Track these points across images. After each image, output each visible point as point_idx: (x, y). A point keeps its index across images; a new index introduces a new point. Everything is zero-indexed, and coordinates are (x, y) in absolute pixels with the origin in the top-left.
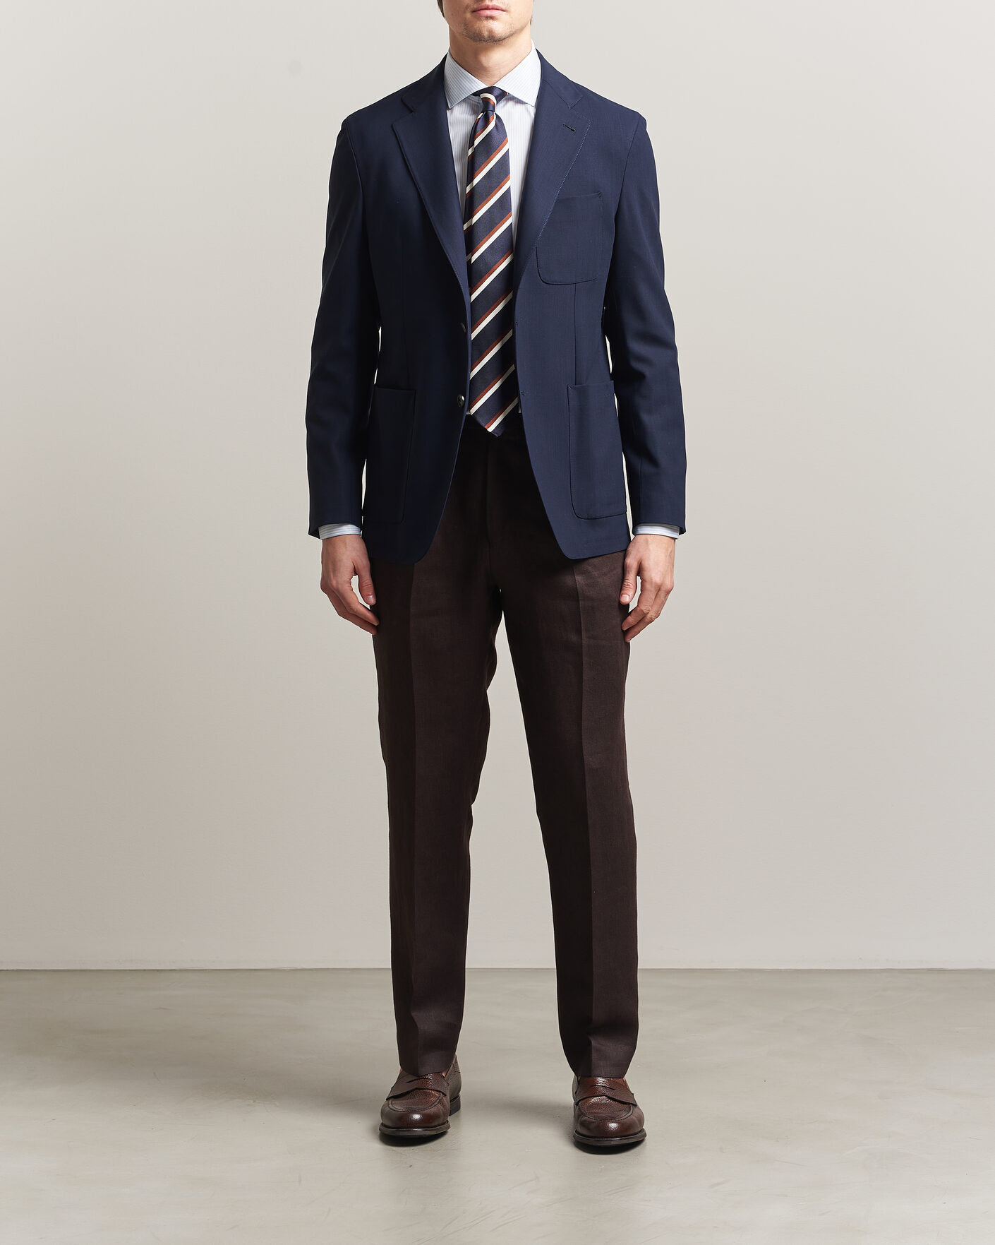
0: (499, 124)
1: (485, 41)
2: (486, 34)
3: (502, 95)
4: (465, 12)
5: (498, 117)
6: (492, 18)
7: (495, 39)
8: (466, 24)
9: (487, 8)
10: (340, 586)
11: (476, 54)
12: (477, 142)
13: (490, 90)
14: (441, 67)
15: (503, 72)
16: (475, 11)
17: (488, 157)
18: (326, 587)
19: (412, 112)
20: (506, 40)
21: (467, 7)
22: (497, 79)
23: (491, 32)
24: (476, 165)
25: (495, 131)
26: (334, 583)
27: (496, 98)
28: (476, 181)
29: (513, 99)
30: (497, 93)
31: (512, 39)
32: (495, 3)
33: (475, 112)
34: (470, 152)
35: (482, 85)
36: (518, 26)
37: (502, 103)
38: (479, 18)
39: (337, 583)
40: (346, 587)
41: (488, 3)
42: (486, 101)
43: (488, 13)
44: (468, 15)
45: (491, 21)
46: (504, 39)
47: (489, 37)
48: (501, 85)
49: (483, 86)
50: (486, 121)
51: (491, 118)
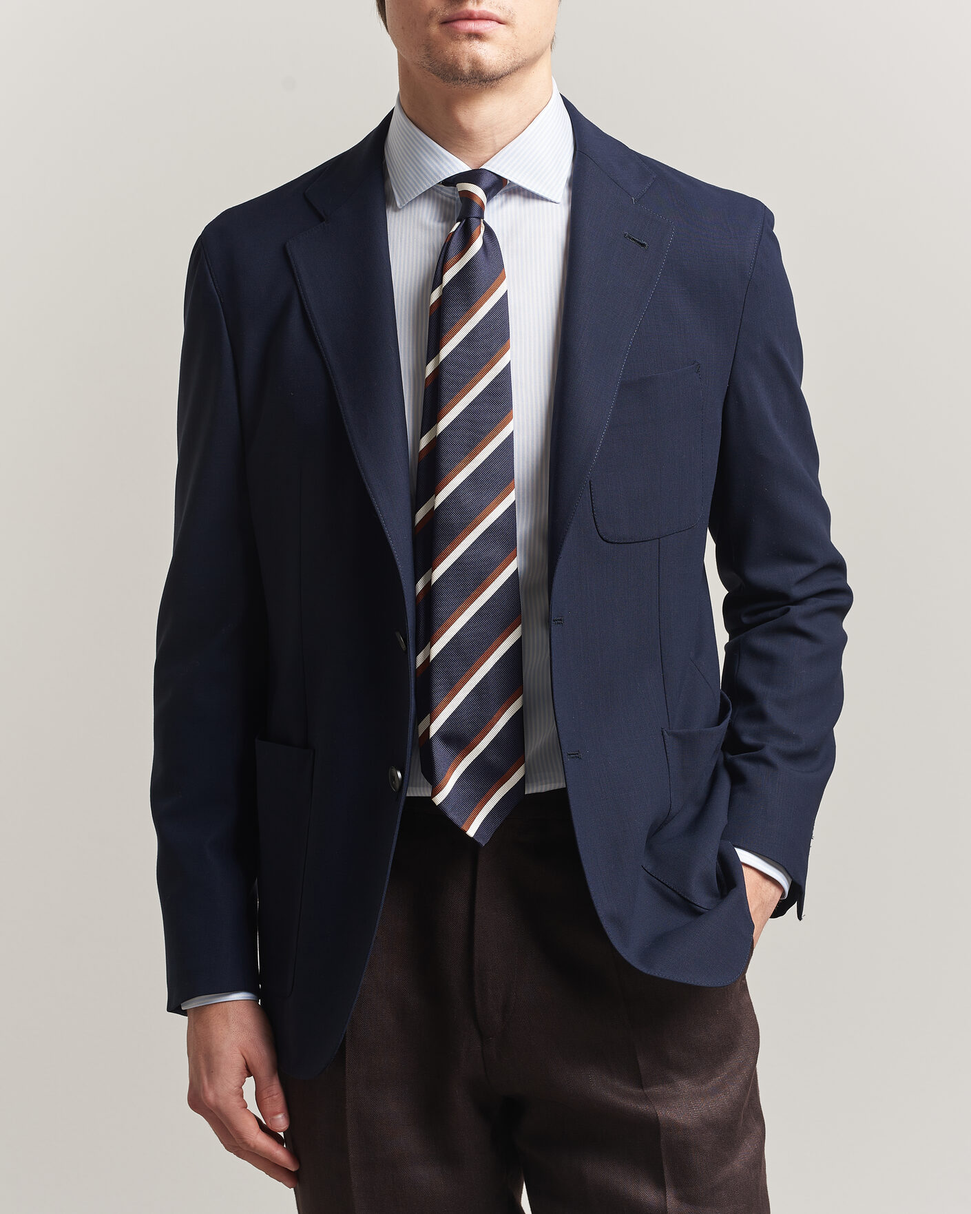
0: (489, 245)
1: (465, 80)
2: (466, 66)
3: (498, 185)
4: (427, 25)
5: (489, 231)
6: (478, 36)
7: (484, 76)
8: (430, 48)
9: (470, 17)
10: (221, 1102)
11: (449, 105)
12: (448, 277)
13: (473, 176)
14: (382, 132)
15: (499, 143)
16: (446, 22)
17: (470, 306)
18: (197, 1101)
19: (322, 219)
20: (505, 80)
21: (431, 15)
22: (487, 155)
23: (475, 62)
24: (446, 321)
25: (482, 255)
26: (210, 1096)
27: (486, 191)
28: (445, 352)
29: (518, 191)
30: (487, 181)
31: (516, 78)
32: (484, 8)
33: (446, 218)
34: (435, 295)
35: (460, 166)
36: (527, 51)
37: (498, 200)
38: (455, 37)
39: (216, 1095)
40: (234, 1101)
41: (471, 7)
42: (468, 197)
43: (472, 26)
44: (434, 30)
45: (476, 42)
46: (502, 76)
47: (472, 72)
48: (496, 166)
49: (463, 167)
50: (466, 238)
51: (475, 232)
